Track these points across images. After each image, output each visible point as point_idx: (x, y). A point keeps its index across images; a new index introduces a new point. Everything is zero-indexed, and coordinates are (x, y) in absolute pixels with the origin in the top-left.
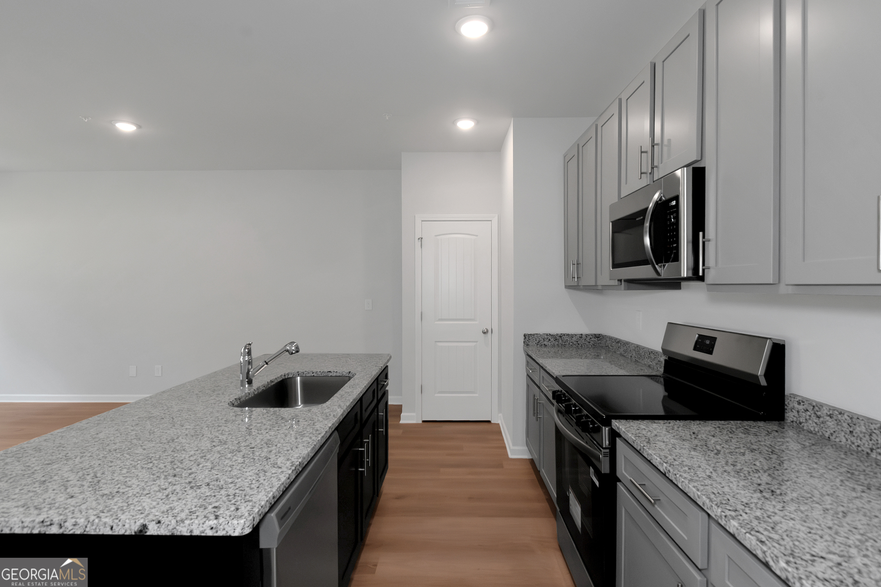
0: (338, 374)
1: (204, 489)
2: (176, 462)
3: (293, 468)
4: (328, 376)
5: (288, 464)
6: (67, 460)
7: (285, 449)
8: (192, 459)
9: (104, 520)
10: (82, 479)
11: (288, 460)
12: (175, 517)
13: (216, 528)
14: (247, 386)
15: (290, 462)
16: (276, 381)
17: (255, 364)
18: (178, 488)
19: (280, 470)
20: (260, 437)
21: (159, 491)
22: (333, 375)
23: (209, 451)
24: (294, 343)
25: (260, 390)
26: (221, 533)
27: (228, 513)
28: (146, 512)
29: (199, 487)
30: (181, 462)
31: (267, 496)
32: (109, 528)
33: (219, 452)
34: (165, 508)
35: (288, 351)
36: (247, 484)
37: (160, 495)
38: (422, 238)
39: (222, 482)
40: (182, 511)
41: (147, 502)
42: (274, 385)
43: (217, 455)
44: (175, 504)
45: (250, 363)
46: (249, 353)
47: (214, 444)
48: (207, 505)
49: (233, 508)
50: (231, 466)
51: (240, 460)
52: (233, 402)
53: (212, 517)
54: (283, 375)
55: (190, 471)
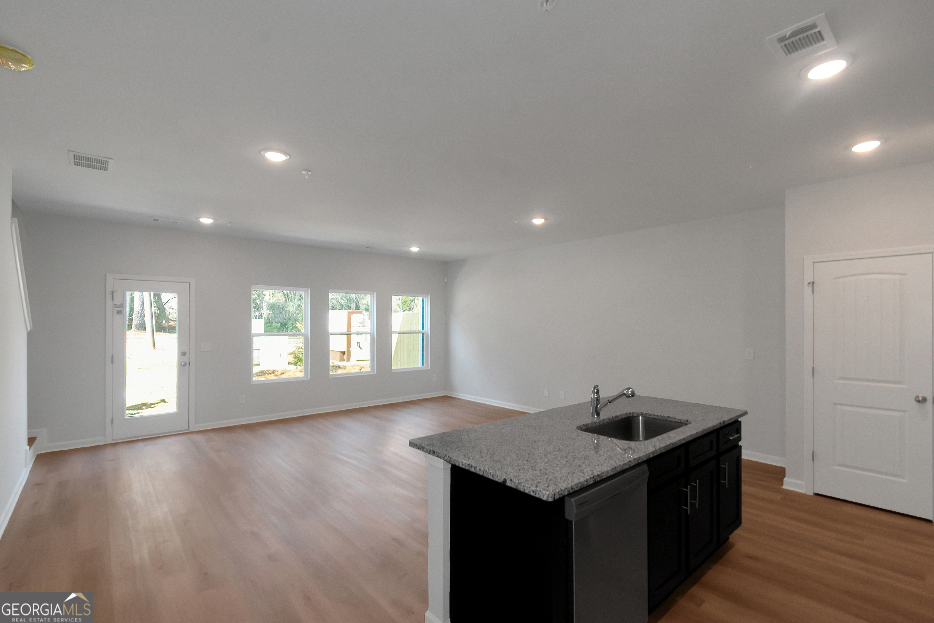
0: (676, 420)
1: (538, 472)
2: (531, 454)
3: (592, 476)
4: (668, 421)
5: (590, 473)
6: (485, 439)
7: (594, 464)
8: (539, 454)
9: (490, 471)
10: (488, 450)
11: (592, 470)
12: (518, 480)
13: (535, 492)
14: (596, 417)
15: (592, 472)
16: (621, 417)
17: (602, 402)
18: (526, 467)
19: (582, 475)
20: (584, 453)
21: (517, 466)
22: (672, 420)
23: (550, 453)
24: (629, 389)
25: (605, 422)
26: (537, 496)
27: (543, 487)
28: (507, 474)
29: (536, 470)
30: (533, 455)
31: (567, 485)
32: (492, 476)
33: (555, 455)
34: (515, 474)
35: (625, 394)
36: (560, 476)
37: (516, 468)
38: (813, 283)
39: (548, 471)
40: (523, 478)
41: (510, 469)
42: (618, 420)
43: (553, 456)
44: (521, 474)
45: (598, 400)
46: (598, 393)
47: (555, 450)
48: (535, 479)
49: (546, 485)
50: (557, 465)
51: (564, 462)
52: (581, 427)
53: (534, 486)
54: (628, 413)
55: (535, 461)
